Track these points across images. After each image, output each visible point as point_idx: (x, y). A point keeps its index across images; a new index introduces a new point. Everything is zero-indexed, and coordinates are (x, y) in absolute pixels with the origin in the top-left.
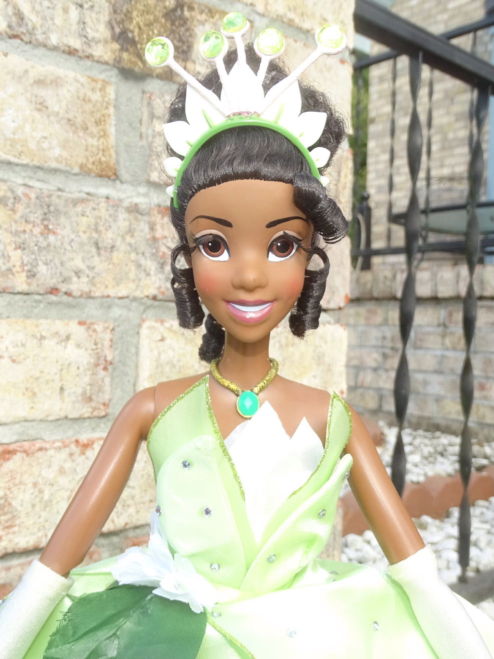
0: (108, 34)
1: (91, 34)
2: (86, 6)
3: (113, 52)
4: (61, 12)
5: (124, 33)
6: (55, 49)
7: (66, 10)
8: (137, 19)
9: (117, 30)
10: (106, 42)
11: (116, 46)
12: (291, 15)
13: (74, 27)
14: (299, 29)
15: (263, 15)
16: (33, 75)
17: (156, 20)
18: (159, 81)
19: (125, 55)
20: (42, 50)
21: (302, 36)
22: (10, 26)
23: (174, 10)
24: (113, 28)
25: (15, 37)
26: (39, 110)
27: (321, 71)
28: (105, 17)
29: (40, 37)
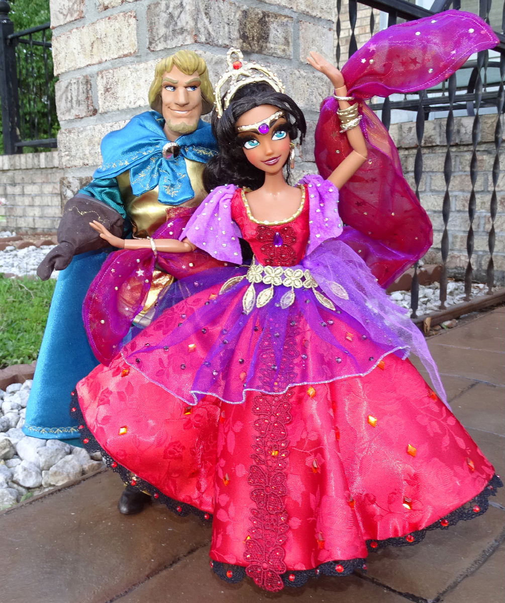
0: (238, 35)
1: (232, 36)
2: (231, 24)
3: (240, 43)
4: (222, 29)
5: (244, 34)
6: (221, 46)
7: (224, 28)
8: (248, 26)
9: (242, 33)
10: (237, 39)
11: (241, 41)
12: (308, 10)
13: (227, 35)
14: (311, 16)
15: (295, 12)
16: (214, 60)
17: (255, 25)
18: (256, 55)
19: (244, 44)
20: (216, 48)
21: (312, 19)
22: (206, 40)
23: (262, 19)
24: (240, 33)
25: (208, 43)
26: (216, 75)
27: (321, 37)
28: (237, 28)
29: (216, 42)
